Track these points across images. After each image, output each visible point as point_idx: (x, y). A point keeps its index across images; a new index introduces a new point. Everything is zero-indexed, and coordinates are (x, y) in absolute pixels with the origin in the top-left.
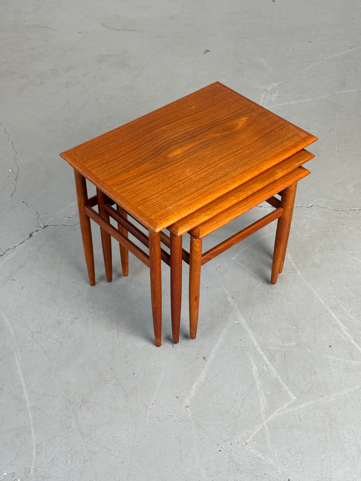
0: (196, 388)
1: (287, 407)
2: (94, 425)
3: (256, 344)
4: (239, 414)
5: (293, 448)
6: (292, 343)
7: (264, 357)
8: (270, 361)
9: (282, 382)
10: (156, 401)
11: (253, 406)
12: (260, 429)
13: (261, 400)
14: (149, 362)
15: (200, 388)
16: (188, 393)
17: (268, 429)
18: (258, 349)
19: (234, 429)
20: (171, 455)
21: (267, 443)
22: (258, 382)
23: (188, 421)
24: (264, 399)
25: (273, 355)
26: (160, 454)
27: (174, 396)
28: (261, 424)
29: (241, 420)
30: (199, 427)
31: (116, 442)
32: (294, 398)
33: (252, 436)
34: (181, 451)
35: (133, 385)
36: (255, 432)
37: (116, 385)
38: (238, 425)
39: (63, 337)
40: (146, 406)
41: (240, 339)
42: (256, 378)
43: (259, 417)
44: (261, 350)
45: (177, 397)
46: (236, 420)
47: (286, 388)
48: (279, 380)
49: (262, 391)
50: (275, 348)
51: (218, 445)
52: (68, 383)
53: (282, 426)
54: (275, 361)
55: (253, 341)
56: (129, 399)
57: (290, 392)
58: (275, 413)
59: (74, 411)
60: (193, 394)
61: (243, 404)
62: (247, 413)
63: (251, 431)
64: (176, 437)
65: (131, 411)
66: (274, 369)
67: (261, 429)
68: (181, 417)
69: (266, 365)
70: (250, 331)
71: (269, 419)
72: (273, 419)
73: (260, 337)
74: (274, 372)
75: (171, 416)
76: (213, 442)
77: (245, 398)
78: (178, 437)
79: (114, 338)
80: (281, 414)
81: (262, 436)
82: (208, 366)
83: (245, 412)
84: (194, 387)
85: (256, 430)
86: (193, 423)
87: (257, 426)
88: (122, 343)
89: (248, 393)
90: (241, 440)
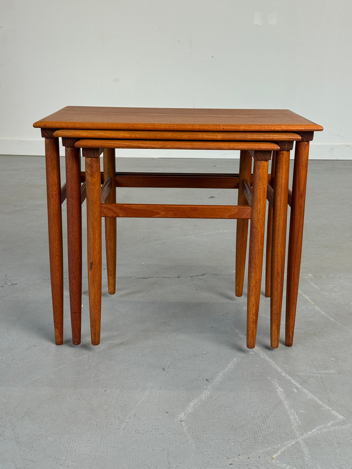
0: (194, 404)
1: (331, 425)
2: (39, 435)
3: (279, 370)
4: (259, 430)
5: (347, 464)
6: (330, 371)
7: (293, 381)
8: (301, 384)
9: (321, 403)
10: (135, 415)
11: (280, 422)
12: (292, 445)
13: (292, 418)
14: (129, 382)
15: (200, 405)
16: (183, 409)
17: (306, 445)
18: (283, 374)
19: (252, 443)
20: (153, 466)
21: (305, 458)
22: (285, 402)
23: (182, 435)
24: (297, 417)
25: (305, 380)
26: (137, 465)
27: (162, 411)
28: (295, 440)
29: (264, 435)
30: (198, 441)
31: (69, 451)
32: (341, 417)
33: (280, 451)
34: (169, 463)
35: (104, 400)
36: (286, 448)
37: (79, 399)
38: (258, 440)
39: (13, 360)
40: (119, 419)
41: (257, 366)
42: (282, 399)
43: (291, 433)
44: (287, 375)
45: (166, 412)
46: (255, 435)
47: (327, 407)
48: (316, 401)
49: (292, 410)
50: (307, 374)
51: (228, 458)
52: (9, 396)
53: (327, 443)
54: (309, 385)
55: (276, 368)
56: (96, 412)
57: (334, 412)
58: (315, 430)
59: (12, 421)
60: (190, 409)
61: (265, 421)
62: (271, 430)
63: (278, 446)
64: (163, 449)
65: (97, 423)
66: (308, 391)
67: (294, 444)
68: (171, 431)
69: (296, 388)
70: (271, 360)
71: (306, 436)
72: (312, 435)
73: (285, 365)
74: (308, 394)
75: (156, 429)
76: (220, 456)
77: (268, 415)
78: (166, 449)
79: (82, 362)
80: (323, 431)
81: (296, 451)
82: (213, 386)
83: (269, 428)
84: (192, 404)
85: (286, 445)
86: (189, 437)
87: (288, 442)
88: (93, 366)
89: (272, 411)
90: (263, 455)
